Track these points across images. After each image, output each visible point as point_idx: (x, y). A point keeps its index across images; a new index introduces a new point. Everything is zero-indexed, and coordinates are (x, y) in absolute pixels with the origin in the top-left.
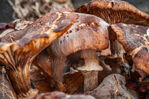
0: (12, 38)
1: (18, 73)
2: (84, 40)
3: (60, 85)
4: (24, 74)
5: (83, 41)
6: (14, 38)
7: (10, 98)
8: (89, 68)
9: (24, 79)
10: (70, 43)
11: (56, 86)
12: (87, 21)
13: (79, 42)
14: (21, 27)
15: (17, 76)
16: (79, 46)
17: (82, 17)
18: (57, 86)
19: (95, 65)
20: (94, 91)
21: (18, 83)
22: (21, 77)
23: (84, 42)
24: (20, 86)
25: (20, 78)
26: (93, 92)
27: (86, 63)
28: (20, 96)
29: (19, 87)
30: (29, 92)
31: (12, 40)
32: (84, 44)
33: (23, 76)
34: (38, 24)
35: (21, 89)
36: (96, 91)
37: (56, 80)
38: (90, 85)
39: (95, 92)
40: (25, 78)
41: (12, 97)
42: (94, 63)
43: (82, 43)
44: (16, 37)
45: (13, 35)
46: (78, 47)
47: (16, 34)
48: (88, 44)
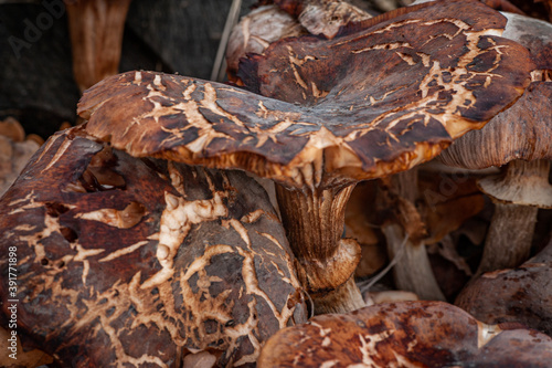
0: (298, 68)
1: (317, 205)
2: (535, 133)
3: (407, 212)
4: (335, 206)
5: (531, 133)
6: (303, 69)
7: (284, 282)
8: (520, 196)
9: (329, 222)
10: (493, 137)
11: (395, 211)
12: (548, 64)
13: (520, 135)
14: (322, 24)
15: (312, 211)
16: (516, 148)
17: (533, 45)
18: (399, 212)
19: (538, 188)
20: (526, 273)
21: (306, 230)
22: (321, 216)
23: (535, 138)
24: (312, 239)
25: (319, 219)
26: (523, 277)
27: (513, 175)
28: (303, 265)
29: (308, 241)
30: (335, 255)
31: (296, 73)
32: (533, 146)
33: (329, 212)
34: (393, 46)
35: (314, 248)
36: (533, 276)
37: (396, 191)
38: (509, 238)
39: (529, 279)
40: (333, 220)
41: (289, 278)
42: (537, 179)
43: (528, 140)
44: (310, 71)
45: (303, 59)
46: (514, 152)
47: (312, 58)
48: (544, 146)
